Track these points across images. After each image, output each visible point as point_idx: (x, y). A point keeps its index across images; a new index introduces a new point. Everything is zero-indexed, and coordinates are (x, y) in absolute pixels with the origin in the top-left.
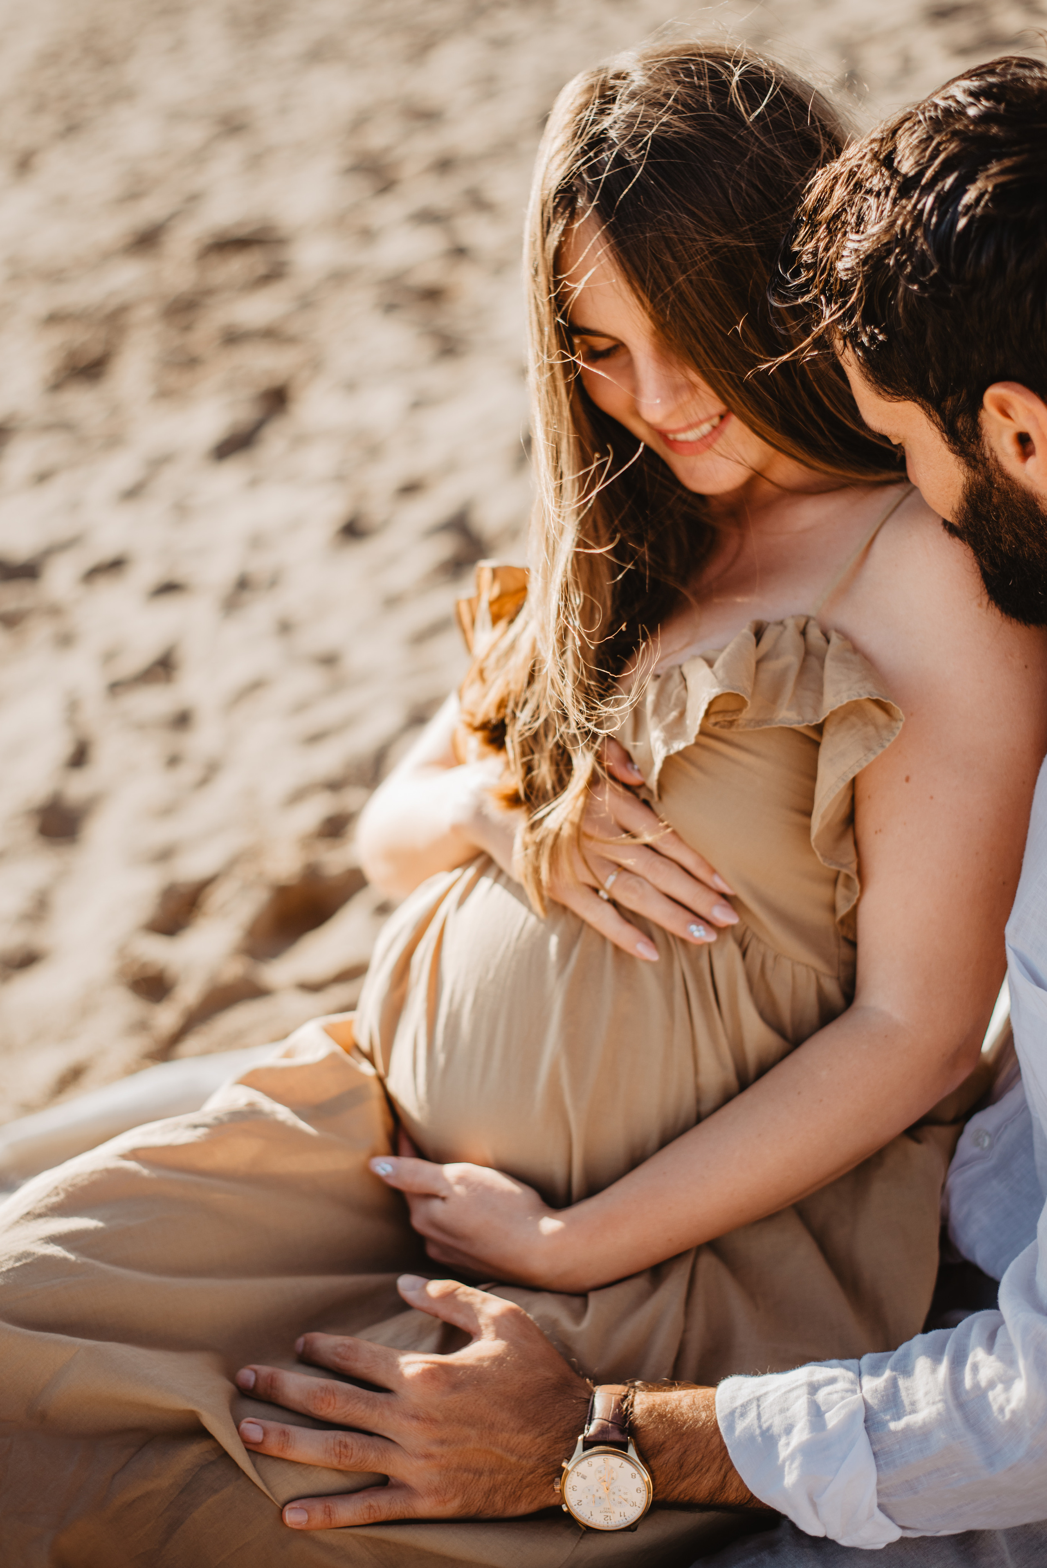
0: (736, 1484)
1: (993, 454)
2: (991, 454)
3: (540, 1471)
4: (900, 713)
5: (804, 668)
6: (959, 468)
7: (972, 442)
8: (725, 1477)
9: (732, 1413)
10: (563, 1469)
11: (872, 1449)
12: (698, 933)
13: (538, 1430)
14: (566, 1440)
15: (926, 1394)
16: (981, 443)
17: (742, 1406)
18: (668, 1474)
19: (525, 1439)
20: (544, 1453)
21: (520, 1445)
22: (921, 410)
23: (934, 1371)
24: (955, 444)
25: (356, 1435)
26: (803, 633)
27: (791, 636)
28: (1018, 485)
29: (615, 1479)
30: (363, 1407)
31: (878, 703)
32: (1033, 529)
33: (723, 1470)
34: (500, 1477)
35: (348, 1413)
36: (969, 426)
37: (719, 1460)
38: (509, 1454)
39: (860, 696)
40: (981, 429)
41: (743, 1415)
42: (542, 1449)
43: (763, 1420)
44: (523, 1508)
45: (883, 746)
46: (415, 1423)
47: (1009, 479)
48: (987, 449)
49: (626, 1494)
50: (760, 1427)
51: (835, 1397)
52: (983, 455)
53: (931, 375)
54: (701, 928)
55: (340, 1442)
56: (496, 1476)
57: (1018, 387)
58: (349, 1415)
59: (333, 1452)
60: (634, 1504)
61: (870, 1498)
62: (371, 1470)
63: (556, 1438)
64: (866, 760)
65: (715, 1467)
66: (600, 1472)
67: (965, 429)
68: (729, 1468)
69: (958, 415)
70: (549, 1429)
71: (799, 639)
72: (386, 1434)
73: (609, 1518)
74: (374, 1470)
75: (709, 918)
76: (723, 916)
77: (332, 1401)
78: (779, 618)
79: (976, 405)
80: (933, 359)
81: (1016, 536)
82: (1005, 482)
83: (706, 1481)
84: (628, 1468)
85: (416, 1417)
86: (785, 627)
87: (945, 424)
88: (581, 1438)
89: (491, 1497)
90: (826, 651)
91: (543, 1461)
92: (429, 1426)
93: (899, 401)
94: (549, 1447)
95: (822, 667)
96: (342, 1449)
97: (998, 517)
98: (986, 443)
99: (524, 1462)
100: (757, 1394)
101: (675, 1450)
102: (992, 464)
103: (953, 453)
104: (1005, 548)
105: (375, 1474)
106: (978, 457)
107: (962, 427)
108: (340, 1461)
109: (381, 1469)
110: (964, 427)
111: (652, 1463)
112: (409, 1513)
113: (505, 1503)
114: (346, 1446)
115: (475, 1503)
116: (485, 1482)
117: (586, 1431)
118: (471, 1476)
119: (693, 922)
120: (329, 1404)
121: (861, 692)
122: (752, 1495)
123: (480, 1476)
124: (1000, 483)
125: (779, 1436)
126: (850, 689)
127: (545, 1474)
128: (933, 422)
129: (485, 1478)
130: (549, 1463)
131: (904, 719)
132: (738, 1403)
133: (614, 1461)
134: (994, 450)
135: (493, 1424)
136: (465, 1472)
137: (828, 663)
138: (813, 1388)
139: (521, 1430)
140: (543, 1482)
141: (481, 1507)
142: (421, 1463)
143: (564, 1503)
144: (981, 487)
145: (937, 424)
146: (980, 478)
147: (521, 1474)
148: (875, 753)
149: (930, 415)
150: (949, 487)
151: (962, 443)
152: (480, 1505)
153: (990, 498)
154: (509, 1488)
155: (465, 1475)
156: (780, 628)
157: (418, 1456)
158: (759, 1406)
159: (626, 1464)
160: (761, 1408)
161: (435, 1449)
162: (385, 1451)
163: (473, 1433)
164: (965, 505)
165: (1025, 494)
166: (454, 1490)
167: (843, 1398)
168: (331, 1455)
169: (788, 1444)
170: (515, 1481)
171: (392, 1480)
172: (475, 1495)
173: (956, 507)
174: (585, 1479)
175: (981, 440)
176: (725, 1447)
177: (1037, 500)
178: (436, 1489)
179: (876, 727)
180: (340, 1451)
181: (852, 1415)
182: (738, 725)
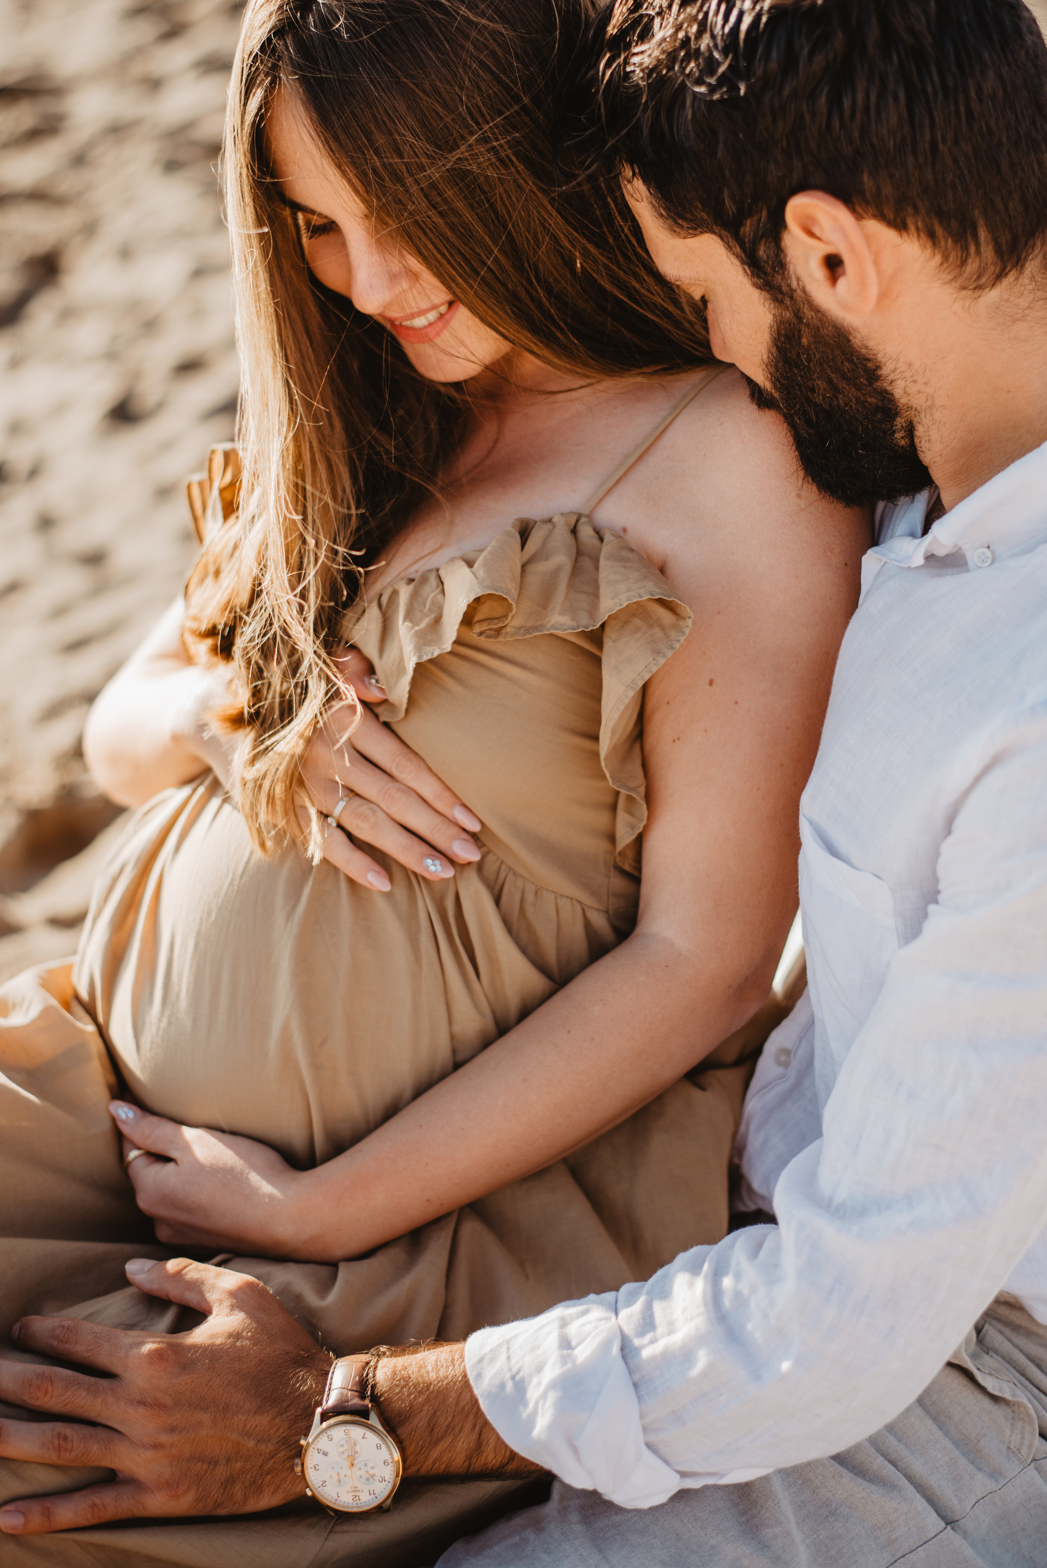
0: (492, 1441)
1: (801, 283)
2: (798, 284)
3: (282, 1454)
4: (686, 609)
5: (575, 570)
6: (764, 306)
7: (776, 272)
8: (480, 1434)
9: (480, 1361)
10: (302, 1446)
11: (632, 1379)
12: (435, 869)
13: (277, 1410)
14: (305, 1417)
15: (684, 1310)
16: (786, 273)
17: (491, 1351)
18: (419, 1441)
19: (262, 1421)
20: (285, 1434)
21: (258, 1427)
22: (720, 241)
23: (691, 1285)
24: (759, 277)
25: (76, 1427)
26: (574, 531)
27: (561, 535)
28: (829, 317)
29: (359, 1452)
30: (84, 1394)
31: (660, 601)
32: (846, 370)
33: (478, 1427)
34: (238, 1465)
35: (67, 1401)
36: (772, 253)
37: (471, 1417)
38: (245, 1438)
39: (641, 597)
40: (786, 256)
41: (492, 1360)
42: (281, 1430)
43: (513, 1362)
44: (267, 1501)
45: (673, 648)
46: (141, 1410)
47: (819, 311)
48: (794, 278)
49: (373, 1468)
50: (510, 1370)
51: (588, 1328)
52: (789, 286)
53: (726, 193)
54: (438, 862)
55: (59, 1434)
56: (234, 1464)
57: (820, 194)
58: (68, 1403)
59: (51, 1446)
60: (383, 1480)
61: (635, 1438)
62: (94, 1464)
63: (296, 1416)
64: (656, 664)
65: (468, 1425)
66: (342, 1446)
67: (768, 257)
68: (482, 1425)
69: (760, 242)
70: (288, 1406)
71: (569, 537)
72: (110, 1423)
73: (357, 1498)
74: (97, 1463)
75: (449, 853)
76: (467, 853)
77: (50, 1389)
78: (546, 516)
79: (778, 224)
80: (727, 173)
81: (830, 381)
82: (814, 316)
83: (460, 1443)
84: (372, 1439)
85: (142, 1403)
86: (554, 526)
87: (745, 254)
88: (319, 1410)
89: (228, 1488)
90: (600, 550)
91: (284, 1443)
92: (157, 1412)
93: (695, 235)
94: (290, 1428)
95: (597, 568)
96: (61, 1442)
97: (809, 360)
98: (791, 272)
99: (263, 1447)
100: (508, 1337)
101: (423, 1413)
102: (800, 296)
103: (757, 288)
104: (819, 399)
105: (98, 1468)
106: (785, 288)
107: (765, 256)
108: (59, 1456)
109: (106, 1463)
110: (767, 255)
111: (399, 1431)
112: (138, 1512)
113: (245, 1494)
114: (65, 1439)
115: (212, 1494)
116: (221, 1471)
117: (324, 1403)
118: (205, 1466)
119: (430, 856)
120: (46, 1392)
121: (641, 592)
122: (512, 1452)
123: (215, 1465)
124: (810, 317)
125: (531, 1376)
126: (629, 590)
127: (287, 1459)
128: (734, 254)
129: (222, 1466)
130: (290, 1446)
131: (693, 616)
132: (488, 1349)
133: (357, 1432)
134: (802, 278)
135: (228, 1406)
136: (198, 1461)
137: (603, 562)
138: (564, 1323)
139: (259, 1411)
140: (285, 1467)
141: (219, 1500)
142: (150, 1454)
143: (307, 1487)
144: (790, 325)
145: (737, 256)
146: (788, 314)
147: (261, 1461)
148: (664, 656)
149: (729, 246)
150: (756, 333)
151: (766, 273)
152: (218, 1497)
153: (800, 338)
154: (249, 1476)
155: (199, 1465)
156: (549, 526)
157: (145, 1447)
158: (508, 1349)
159: (369, 1434)
160: (511, 1351)
161: (164, 1438)
162: (109, 1443)
163: (206, 1417)
164: (774, 350)
165: (837, 328)
166: (187, 1482)
167: (596, 1328)
168: (49, 1449)
169: (539, 1383)
170: (255, 1468)
171: (120, 1475)
172: (211, 1487)
173: (765, 357)
174: (326, 1455)
175: (785, 269)
176: (476, 1401)
177: (850, 333)
178: (167, 1482)
179: (663, 629)
180: (59, 1444)
181: (606, 1345)
182: (507, 633)
